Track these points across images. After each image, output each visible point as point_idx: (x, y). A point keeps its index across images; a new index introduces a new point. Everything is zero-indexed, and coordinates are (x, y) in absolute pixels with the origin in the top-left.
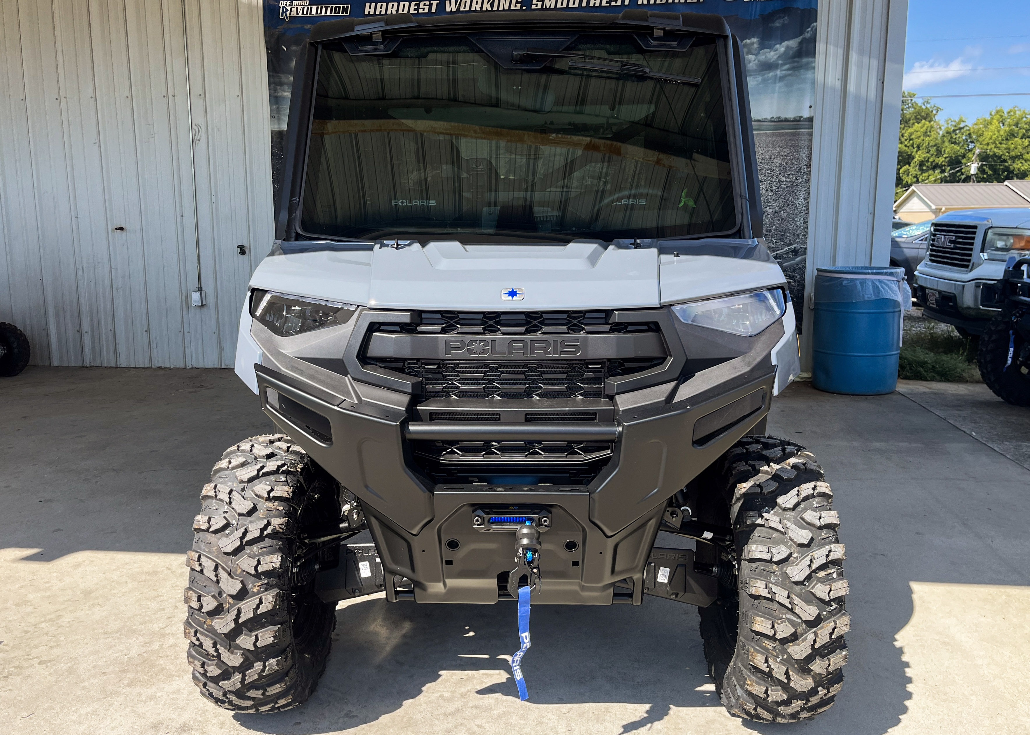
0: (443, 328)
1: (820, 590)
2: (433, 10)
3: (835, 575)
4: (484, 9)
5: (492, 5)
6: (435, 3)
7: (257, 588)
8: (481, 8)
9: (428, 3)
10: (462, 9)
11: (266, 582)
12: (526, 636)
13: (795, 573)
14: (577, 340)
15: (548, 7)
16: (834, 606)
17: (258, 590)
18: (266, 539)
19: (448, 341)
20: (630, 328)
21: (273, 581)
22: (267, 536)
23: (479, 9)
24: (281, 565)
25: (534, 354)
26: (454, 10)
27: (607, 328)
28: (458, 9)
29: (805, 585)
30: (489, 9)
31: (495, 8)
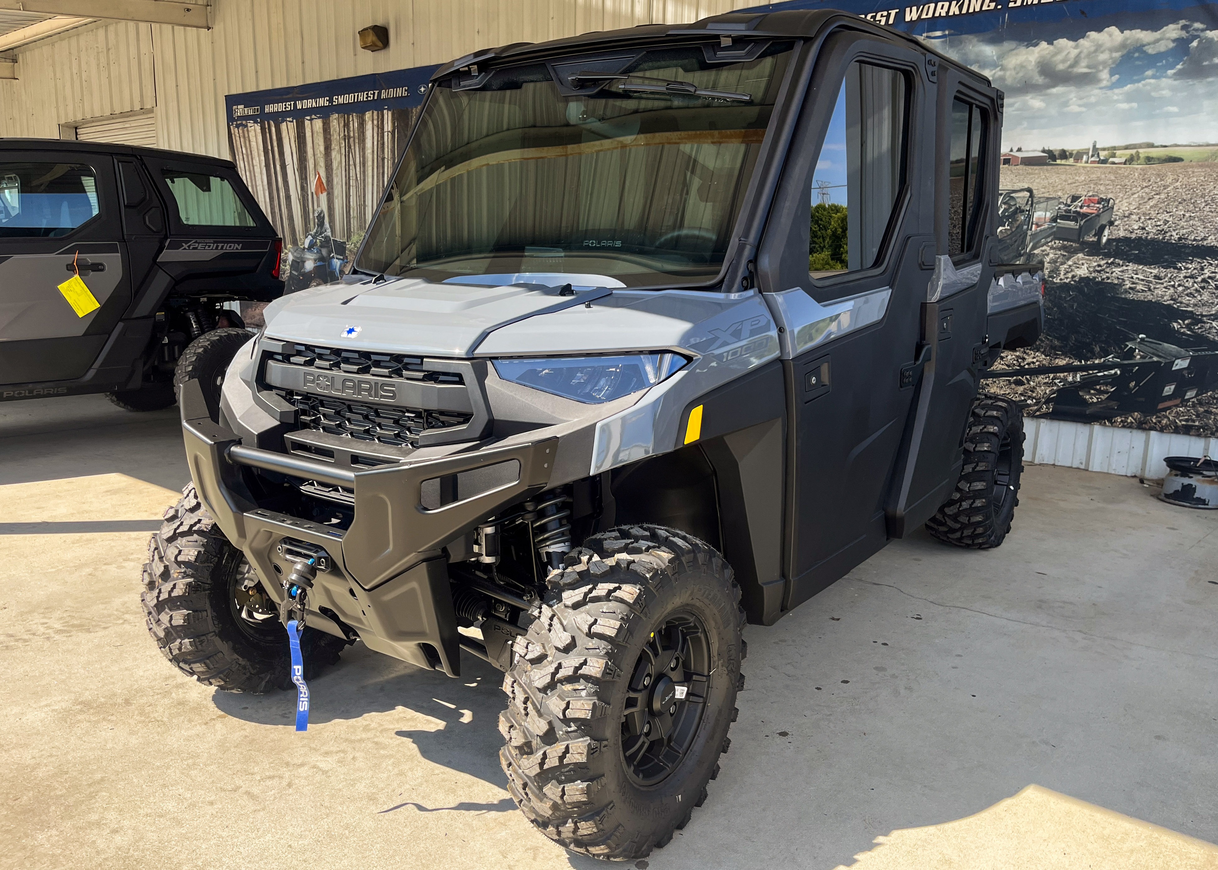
0: (305, 361)
1: (554, 704)
2: (891, 21)
3: (584, 693)
4: (951, 13)
5: (961, 8)
6: (893, 13)
7: (177, 574)
8: (948, 12)
9: (885, 13)
10: (924, 16)
11: (183, 571)
12: (298, 669)
13: (537, 678)
14: (393, 386)
15: (1029, 3)
16: (573, 728)
17: (177, 577)
18: (195, 535)
19: (306, 374)
20: (442, 378)
21: (190, 571)
22: (195, 532)
23: (944, 15)
24: (196, 559)
25: (360, 394)
26: (914, 18)
27: (420, 375)
28: (919, 17)
29: (547, 694)
30: (957, 12)
31: (964, 11)
